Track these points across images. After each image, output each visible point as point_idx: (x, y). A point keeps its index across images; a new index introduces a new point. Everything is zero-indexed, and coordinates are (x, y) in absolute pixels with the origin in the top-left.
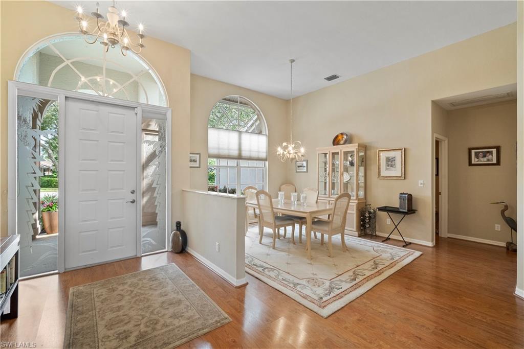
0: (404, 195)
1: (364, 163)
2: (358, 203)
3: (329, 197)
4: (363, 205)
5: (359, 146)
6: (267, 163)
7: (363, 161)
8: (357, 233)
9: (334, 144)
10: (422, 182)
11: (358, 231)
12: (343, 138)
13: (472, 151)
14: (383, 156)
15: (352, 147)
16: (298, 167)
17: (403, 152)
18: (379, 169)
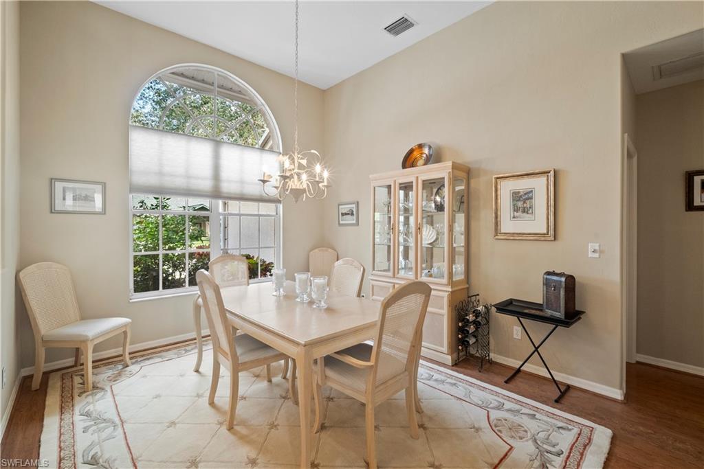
0: (555, 278)
1: (465, 205)
2: (451, 292)
3: (394, 277)
4: (463, 297)
5: (455, 167)
6: (281, 206)
7: (462, 202)
8: (449, 357)
9: (404, 166)
10: (596, 246)
11: (451, 355)
12: (422, 154)
13: (696, 178)
14: (507, 188)
15: (440, 171)
16: (343, 214)
17: (552, 179)
18: (496, 218)
